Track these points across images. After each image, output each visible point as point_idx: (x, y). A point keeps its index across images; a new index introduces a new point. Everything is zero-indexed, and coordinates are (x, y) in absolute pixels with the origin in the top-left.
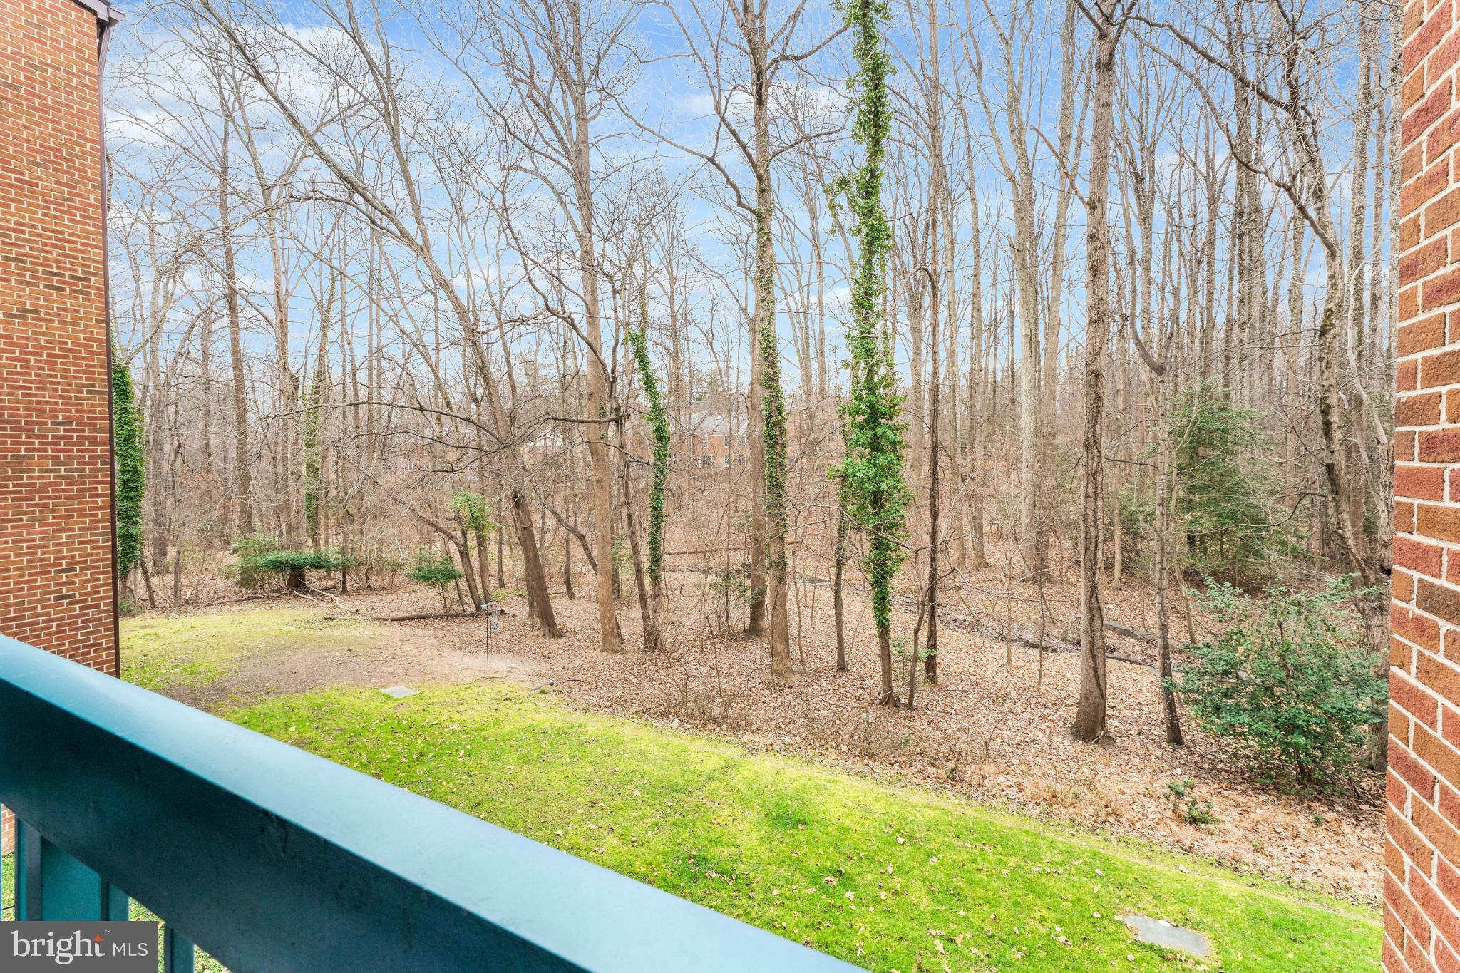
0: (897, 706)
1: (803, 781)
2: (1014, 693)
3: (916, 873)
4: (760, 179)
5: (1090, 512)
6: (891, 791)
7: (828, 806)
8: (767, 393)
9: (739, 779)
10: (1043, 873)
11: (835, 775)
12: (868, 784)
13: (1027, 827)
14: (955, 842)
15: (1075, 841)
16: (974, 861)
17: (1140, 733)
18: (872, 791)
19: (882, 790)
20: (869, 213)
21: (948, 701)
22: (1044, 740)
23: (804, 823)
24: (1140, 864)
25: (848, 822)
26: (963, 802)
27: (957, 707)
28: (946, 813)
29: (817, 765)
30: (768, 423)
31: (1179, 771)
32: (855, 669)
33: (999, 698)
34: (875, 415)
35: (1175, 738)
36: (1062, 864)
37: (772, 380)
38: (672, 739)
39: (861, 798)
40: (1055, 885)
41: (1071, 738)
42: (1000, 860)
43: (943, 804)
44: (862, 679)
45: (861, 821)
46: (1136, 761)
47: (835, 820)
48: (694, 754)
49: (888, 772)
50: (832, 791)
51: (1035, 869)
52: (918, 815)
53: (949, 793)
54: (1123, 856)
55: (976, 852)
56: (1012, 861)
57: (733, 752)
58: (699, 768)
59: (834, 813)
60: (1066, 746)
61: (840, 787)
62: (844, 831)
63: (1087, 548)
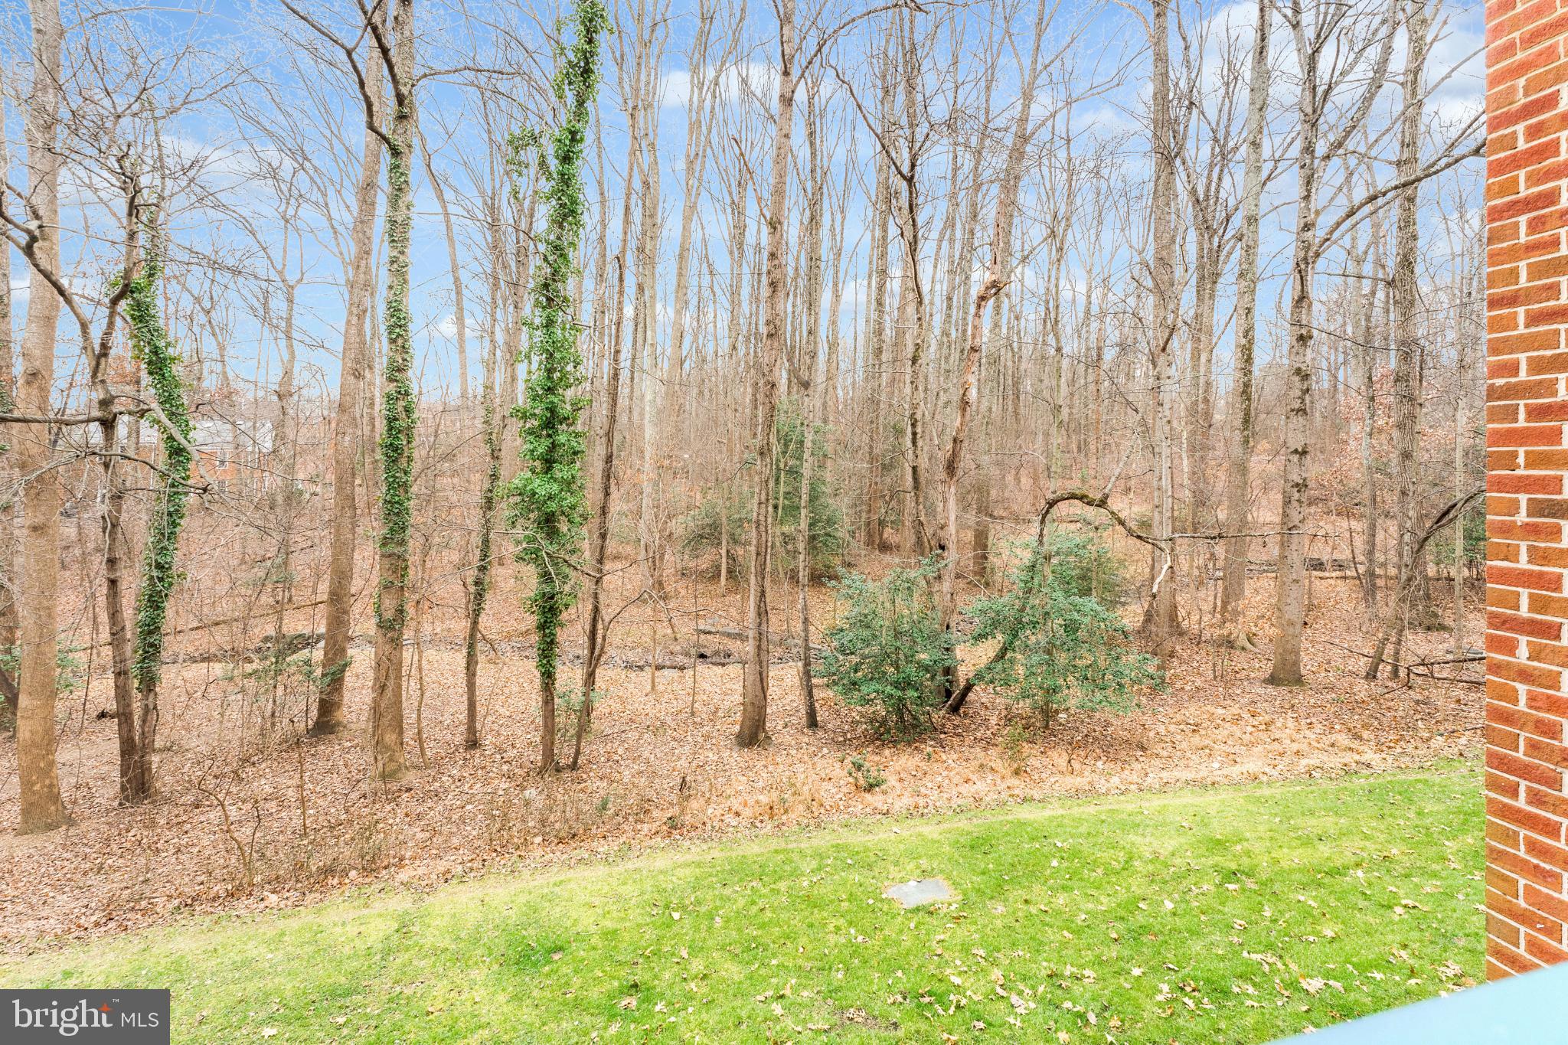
0: (558, 771)
1: (522, 899)
2: (669, 720)
3: (710, 943)
4: (400, 99)
5: (762, 518)
6: (630, 865)
7: (574, 915)
8: (391, 388)
9: (433, 933)
10: (812, 884)
11: (554, 875)
12: (601, 870)
13: (773, 847)
14: (727, 891)
15: (815, 842)
16: (753, 903)
17: (786, 726)
18: (610, 875)
19: (616, 870)
20: (566, 180)
21: (608, 747)
22: (715, 758)
23: (559, 949)
24: (870, 840)
25: (608, 924)
26: (705, 847)
27: (620, 751)
28: (699, 865)
29: (526, 873)
30: (390, 429)
31: (825, 750)
32: (488, 740)
33: (658, 728)
34: (552, 421)
35: (813, 723)
36: (819, 869)
37: (399, 370)
38: (281, 924)
39: (606, 889)
40: (825, 891)
41: (736, 748)
42: (772, 890)
43: (689, 857)
44: (501, 751)
45: (622, 915)
46: (793, 752)
47: (593, 929)
48: (338, 930)
49: (613, 846)
50: (566, 895)
51: (805, 884)
52: (674, 879)
53: (687, 843)
54: (855, 839)
55: (749, 892)
56: (782, 886)
57: (400, 903)
58: (360, 945)
59: (587, 921)
60: (736, 757)
61: (573, 885)
62: (610, 935)
63: (758, 554)
